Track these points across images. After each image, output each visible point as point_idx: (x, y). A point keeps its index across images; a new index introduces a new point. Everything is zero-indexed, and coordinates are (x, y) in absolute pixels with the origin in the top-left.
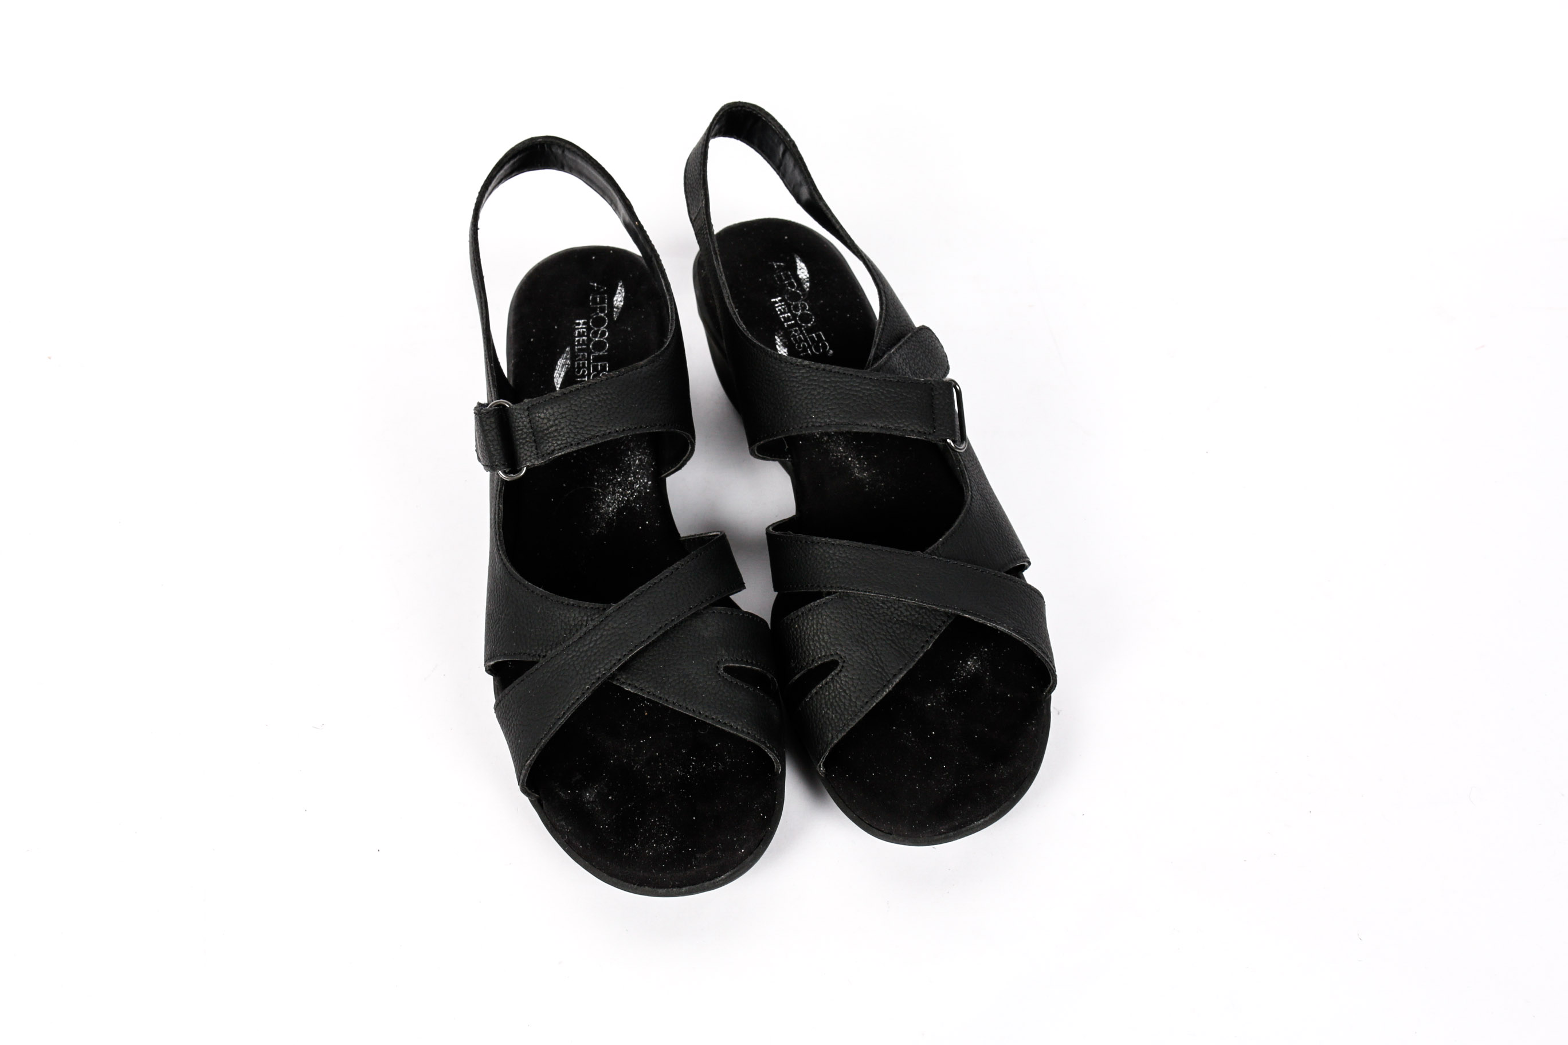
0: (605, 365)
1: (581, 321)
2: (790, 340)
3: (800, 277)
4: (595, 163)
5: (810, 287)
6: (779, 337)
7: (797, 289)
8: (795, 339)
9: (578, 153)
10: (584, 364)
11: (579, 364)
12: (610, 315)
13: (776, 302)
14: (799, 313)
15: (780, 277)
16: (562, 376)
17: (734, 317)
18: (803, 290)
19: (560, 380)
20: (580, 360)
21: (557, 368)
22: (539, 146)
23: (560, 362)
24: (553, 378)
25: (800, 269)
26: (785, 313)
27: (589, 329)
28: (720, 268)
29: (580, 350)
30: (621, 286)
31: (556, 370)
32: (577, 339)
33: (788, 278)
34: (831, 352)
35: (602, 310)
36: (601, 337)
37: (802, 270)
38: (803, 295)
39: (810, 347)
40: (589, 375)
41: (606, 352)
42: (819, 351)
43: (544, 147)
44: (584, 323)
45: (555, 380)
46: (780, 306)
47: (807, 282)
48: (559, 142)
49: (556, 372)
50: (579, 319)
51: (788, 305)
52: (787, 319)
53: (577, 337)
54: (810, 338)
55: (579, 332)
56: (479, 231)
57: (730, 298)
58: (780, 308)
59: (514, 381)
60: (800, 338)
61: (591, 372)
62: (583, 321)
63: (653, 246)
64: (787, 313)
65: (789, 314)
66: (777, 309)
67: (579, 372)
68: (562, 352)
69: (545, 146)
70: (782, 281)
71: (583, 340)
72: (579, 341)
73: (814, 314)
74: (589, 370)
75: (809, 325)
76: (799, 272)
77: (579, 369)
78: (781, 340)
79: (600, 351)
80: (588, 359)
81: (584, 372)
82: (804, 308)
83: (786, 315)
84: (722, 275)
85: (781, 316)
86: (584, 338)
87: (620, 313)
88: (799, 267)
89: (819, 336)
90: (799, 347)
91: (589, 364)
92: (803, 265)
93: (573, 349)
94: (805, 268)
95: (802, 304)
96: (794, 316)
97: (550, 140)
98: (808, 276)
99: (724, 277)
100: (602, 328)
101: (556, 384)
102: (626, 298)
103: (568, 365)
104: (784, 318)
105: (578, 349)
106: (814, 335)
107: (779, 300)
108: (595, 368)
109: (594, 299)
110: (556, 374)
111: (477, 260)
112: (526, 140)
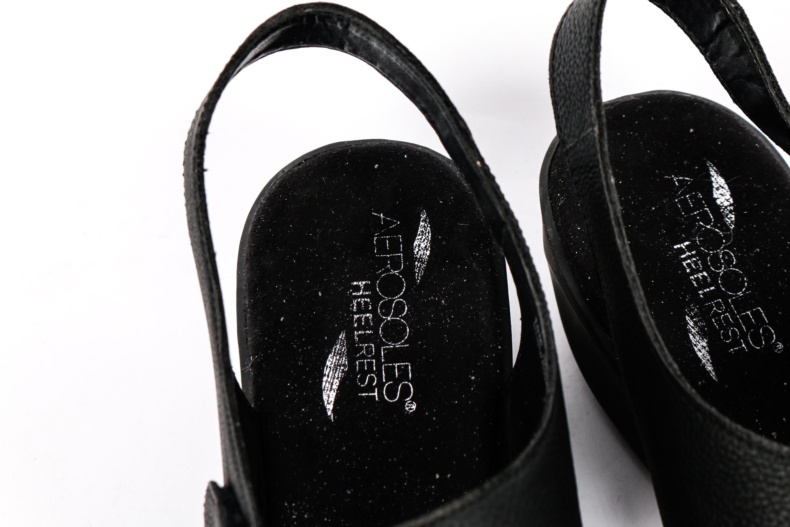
0: (408, 365)
1: (362, 284)
2: (710, 324)
3: (718, 202)
4: (404, 52)
5: (737, 222)
6: (692, 318)
7: (715, 226)
8: (718, 321)
9: (374, 32)
10: (370, 364)
11: (362, 365)
12: (409, 272)
13: (681, 251)
14: (721, 271)
15: (684, 202)
16: (335, 387)
17: (656, 346)
18: (724, 227)
19: (333, 395)
20: (363, 357)
21: (326, 371)
22: (305, 19)
23: (331, 361)
24: (320, 391)
25: (717, 189)
26: (698, 271)
27: (375, 298)
28: (626, 251)
29: (363, 339)
30: (424, 221)
31: (323, 375)
32: (356, 317)
33: (698, 204)
34: (780, 346)
35: (396, 265)
36: (395, 315)
37: (721, 191)
38: (727, 237)
39: (744, 336)
40: (380, 385)
41: (406, 342)
42: (760, 344)
43: (315, 20)
44: (366, 288)
45: (325, 397)
46: (689, 257)
47: (731, 212)
48: (341, 13)
49: (325, 379)
50: (358, 281)
51: (702, 256)
52: (703, 283)
53: (356, 313)
54: (742, 317)
55: (359, 304)
56: (206, 174)
57: (647, 309)
58: (689, 261)
59: (257, 397)
60: (726, 318)
61: (384, 381)
62: (364, 283)
63: (508, 204)
64: (701, 272)
65: (705, 274)
66: (684, 264)
67: (363, 381)
68: (333, 342)
69: (316, 18)
70: (689, 210)
71: (367, 318)
72: (359, 320)
73: (747, 273)
74: (380, 377)
75: (740, 294)
76: (716, 194)
77: (364, 374)
78: (695, 323)
79: (395, 341)
80: (377, 356)
81: (372, 379)
82: (729, 262)
83: (700, 275)
84: (630, 263)
85: (692, 277)
86: (368, 315)
87: (426, 270)
88: (715, 185)
89: (757, 315)
90: (727, 337)
91: (379, 365)
92: (721, 181)
93: (349, 337)
94: (726, 186)
95: (724, 254)
96: (714, 276)
97: (326, 10)
98: (731, 201)
99: (633, 268)
100: (397, 299)
101: (326, 403)
102: (433, 242)
103: (344, 365)
104: (697, 279)
105: (358, 336)
106: (749, 312)
107: (687, 246)
108: (390, 371)
109: (381, 242)
110: (325, 385)
111: (204, 226)
112: (284, 11)
